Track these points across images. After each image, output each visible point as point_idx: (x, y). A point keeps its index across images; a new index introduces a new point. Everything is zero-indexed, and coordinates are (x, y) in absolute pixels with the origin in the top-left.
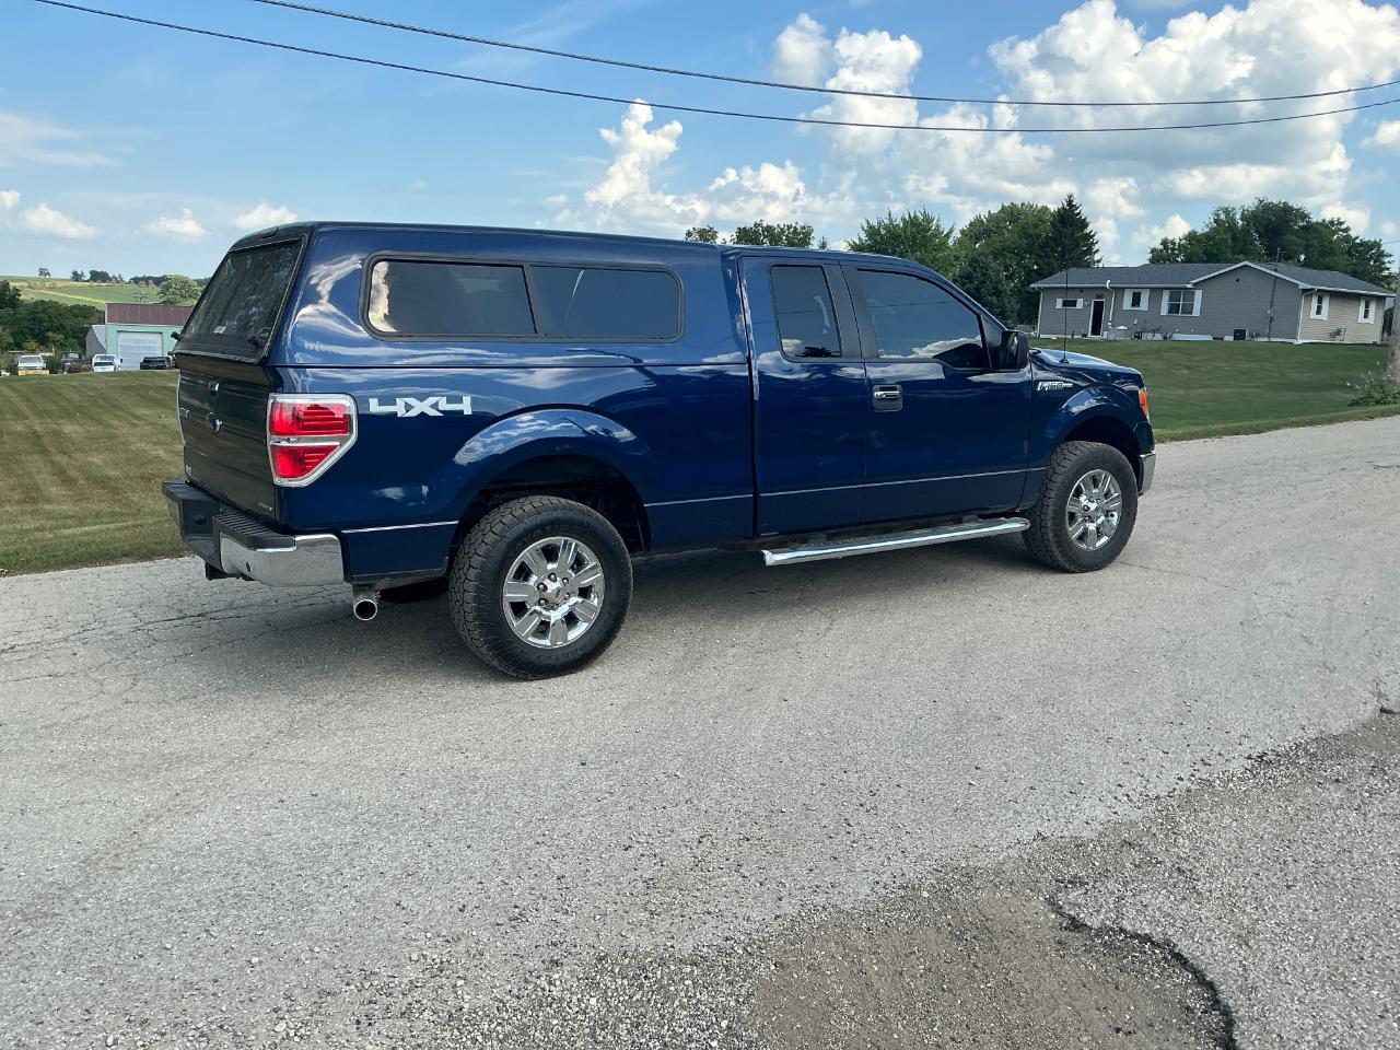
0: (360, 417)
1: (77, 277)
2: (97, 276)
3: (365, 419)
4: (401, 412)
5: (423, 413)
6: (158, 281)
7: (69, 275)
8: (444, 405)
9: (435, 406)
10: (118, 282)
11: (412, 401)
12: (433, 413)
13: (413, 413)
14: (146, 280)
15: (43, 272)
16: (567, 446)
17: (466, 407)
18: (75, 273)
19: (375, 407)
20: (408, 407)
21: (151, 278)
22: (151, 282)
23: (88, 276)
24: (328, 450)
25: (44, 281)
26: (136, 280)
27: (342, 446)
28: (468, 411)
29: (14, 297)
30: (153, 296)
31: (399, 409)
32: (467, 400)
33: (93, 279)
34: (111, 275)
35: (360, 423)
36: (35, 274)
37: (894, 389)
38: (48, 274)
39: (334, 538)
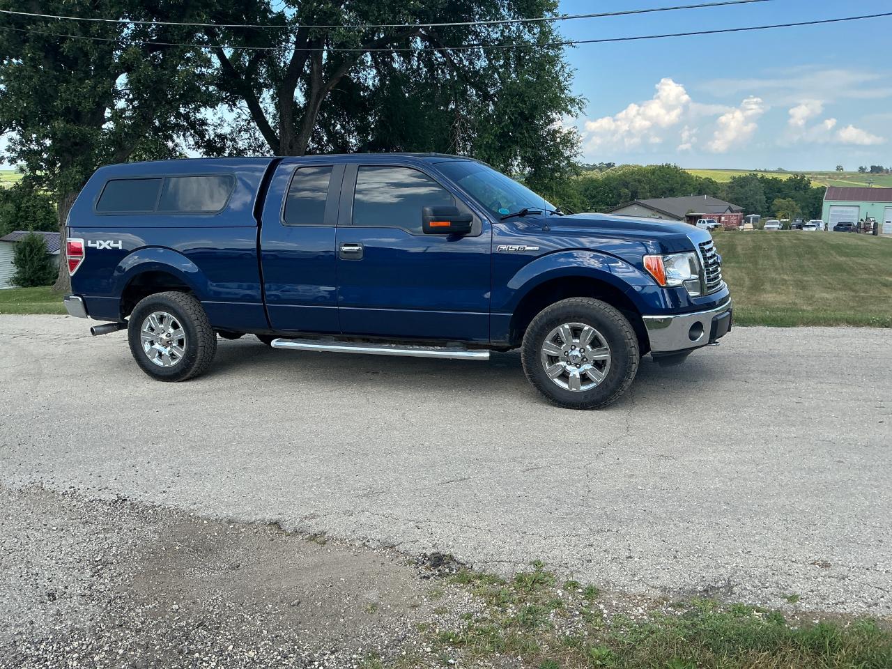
0: (85, 248)
1: (862, 170)
2: (876, 169)
3: (87, 248)
4: (98, 247)
5: (105, 248)
7: (856, 169)
8: (113, 245)
9: (109, 245)
11: (102, 242)
12: (108, 248)
13: (102, 248)
15: (839, 168)
17: (120, 246)
18: (861, 168)
19: (90, 245)
20: (100, 245)
23: (869, 169)
24: (77, 261)
25: (838, 175)
27: (81, 260)
28: (120, 248)
29: (807, 184)
31: (97, 245)
32: (120, 242)
33: (871, 172)
34: (885, 168)
35: (85, 250)
36: (834, 170)
37: (356, 245)
38: (842, 169)
39: (80, 299)
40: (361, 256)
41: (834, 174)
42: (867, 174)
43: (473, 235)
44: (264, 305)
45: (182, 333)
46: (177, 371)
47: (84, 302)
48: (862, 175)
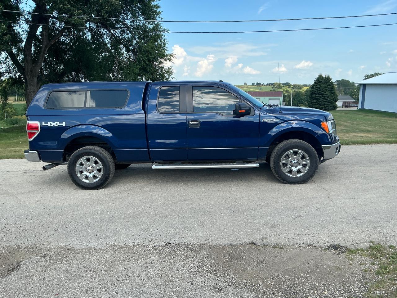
0: (41, 126)
1: (253, 84)
2: (258, 84)
4: (49, 125)
5: (54, 126)
6: (272, 84)
7: (251, 84)
8: (59, 124)
9: (57, 124)
10: (263, 85)
13: (52, 126)
14: (269, 84)
15: (245, 84)
16: (88, 134)
17: (64, 124)
18: (253, 83)
19: (44, 124)
20: (51, 124)
21: (271, 84)
22: (271, 85)
23: (256, 84)
24: (35, 133)
25: (245, 86)
26: (267, 84)
27: (37, 132)
28: (64, 125)
30: (270, 89)
31: (49, 124)
32: (64, 123)
33: (257, 85)
34: (261, 84)
35: (41, 128)
36: (243, 84)
37: (197, 121)
38: (246, 84)
39: (37, 152)
40: (199, 125)
41: (243, 86)
42: (255, 86)
43: (251, 115)
44: (148, 149)
45: (100, 166)
46: (98, 184)
47: (39, 154)
48: (253, 86)
